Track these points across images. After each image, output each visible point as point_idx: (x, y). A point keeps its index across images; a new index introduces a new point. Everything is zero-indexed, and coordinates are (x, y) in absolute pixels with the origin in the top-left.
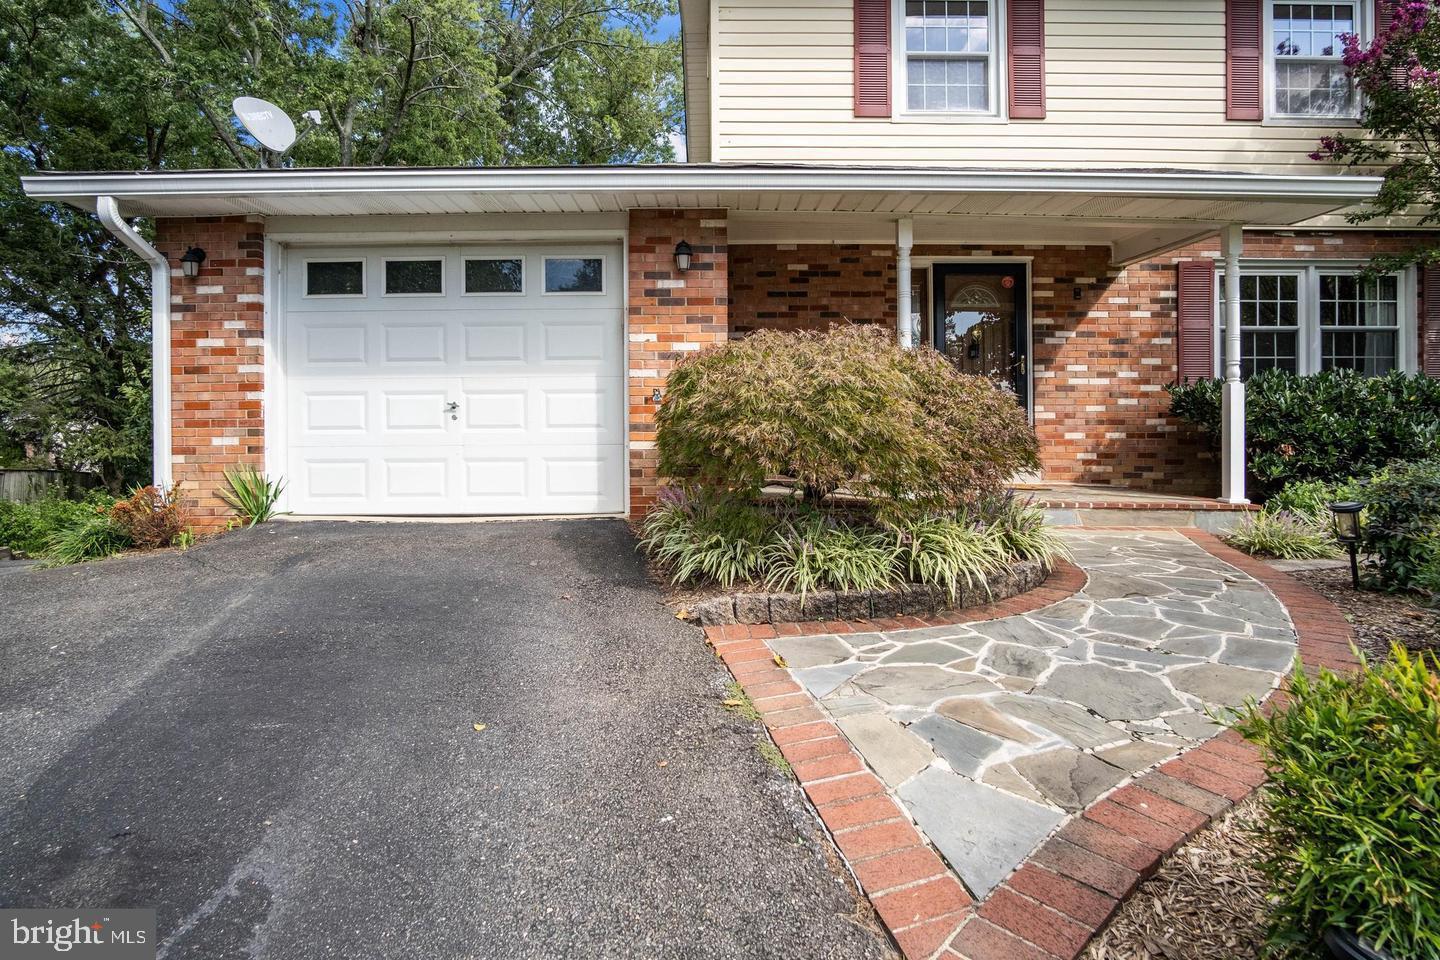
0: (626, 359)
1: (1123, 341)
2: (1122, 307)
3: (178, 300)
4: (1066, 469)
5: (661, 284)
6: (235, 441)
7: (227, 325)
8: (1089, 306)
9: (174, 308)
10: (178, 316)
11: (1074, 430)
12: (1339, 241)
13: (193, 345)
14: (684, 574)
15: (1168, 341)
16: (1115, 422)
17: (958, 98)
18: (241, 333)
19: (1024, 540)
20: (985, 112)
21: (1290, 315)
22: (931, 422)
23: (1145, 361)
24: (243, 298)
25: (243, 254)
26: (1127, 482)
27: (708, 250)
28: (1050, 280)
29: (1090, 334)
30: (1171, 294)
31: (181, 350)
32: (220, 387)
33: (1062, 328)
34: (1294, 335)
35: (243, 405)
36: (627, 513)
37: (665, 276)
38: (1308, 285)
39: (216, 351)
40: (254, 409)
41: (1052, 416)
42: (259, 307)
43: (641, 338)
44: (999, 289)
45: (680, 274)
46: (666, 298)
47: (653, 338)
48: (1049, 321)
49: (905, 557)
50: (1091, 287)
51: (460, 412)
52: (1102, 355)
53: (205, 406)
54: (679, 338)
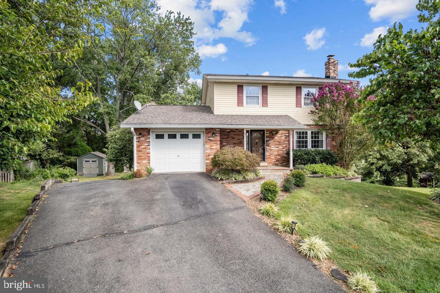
0: (205, 149)
1: (280, 142)
2: (280, 137)
3: (137, 140)
4: (271, 163)
5: (210, 138)
6: (146, 162)
7: (145, 144)
8: (275, 137)
9: (137, 142)
10: (137, 143)
11: (272, 156)
12: (313, 126)
13: (140, 147)
14: (219, 179)
15: (287, 142)
16: (279, 155)
17: (254, 103)
18: (147, 145)
19: (258, 174)
20: (258, 105)
21: (306, 138)
22: (247, 161)
23: (283, 145)
24: (148, 140)
25: (148, 133)
26: (281, 165)
27: (217, 133)
28: (269, 133)
29: (275, 141)
30: (288, 135)
31: (138, 148)
32: (144, 154)
33: (270, 140)
34: (307, 141)
35: (148, 156)
36: (205, 172)
37: (211, 137)
38: (309, 133)
39: (143, 148)
40: (149, 157)
41: (269, 154)
42: (149, 142)
43: (207, 146)
44: (261, 134)
45: (213, 137)
46: (211, 140)
47: (209, 146)
48: (268, 139)
49: (244, 177)
50: (275, 134)
51: (179, 157)
52: (277, 144)
53: (142, 156)
54: (213, 146)
